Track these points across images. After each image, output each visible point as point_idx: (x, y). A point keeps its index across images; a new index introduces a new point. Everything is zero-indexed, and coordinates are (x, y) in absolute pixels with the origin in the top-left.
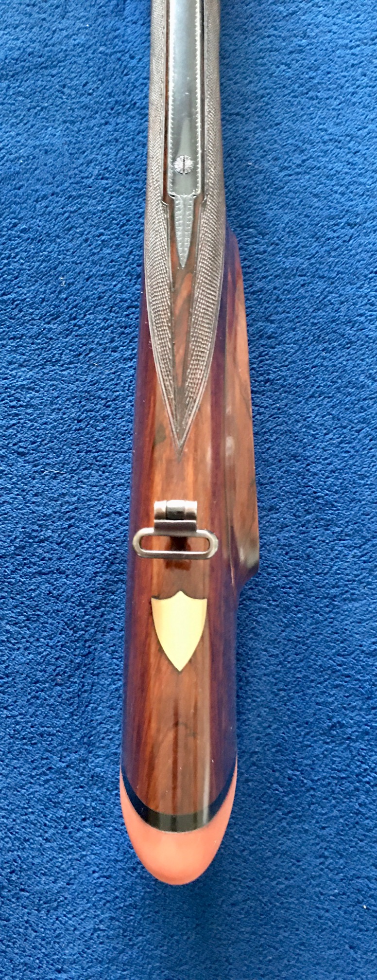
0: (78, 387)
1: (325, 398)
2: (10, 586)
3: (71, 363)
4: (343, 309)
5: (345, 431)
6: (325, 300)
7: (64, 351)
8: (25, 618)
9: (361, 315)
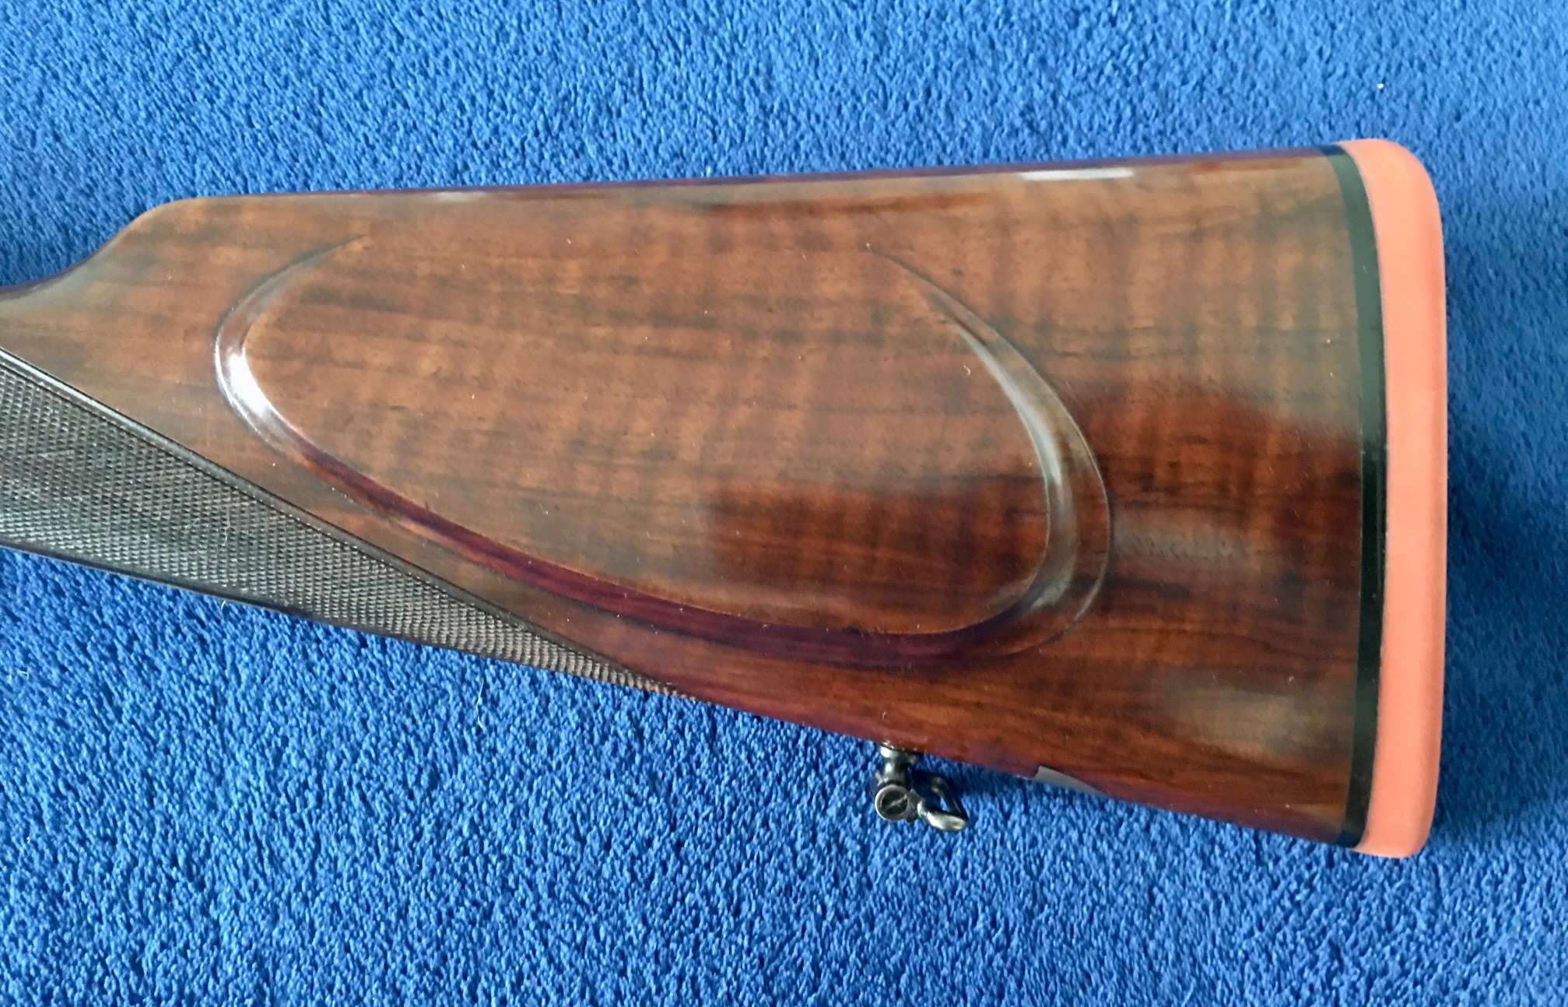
0: (280, 645)
1: (322, 104)
2: (741, 807)
3: (221, 660)
4: (114, 54)
5: (398, 65)
6: (94, 91)
7: (191, 677)
8: (813, 774)
9: (132, 18)
